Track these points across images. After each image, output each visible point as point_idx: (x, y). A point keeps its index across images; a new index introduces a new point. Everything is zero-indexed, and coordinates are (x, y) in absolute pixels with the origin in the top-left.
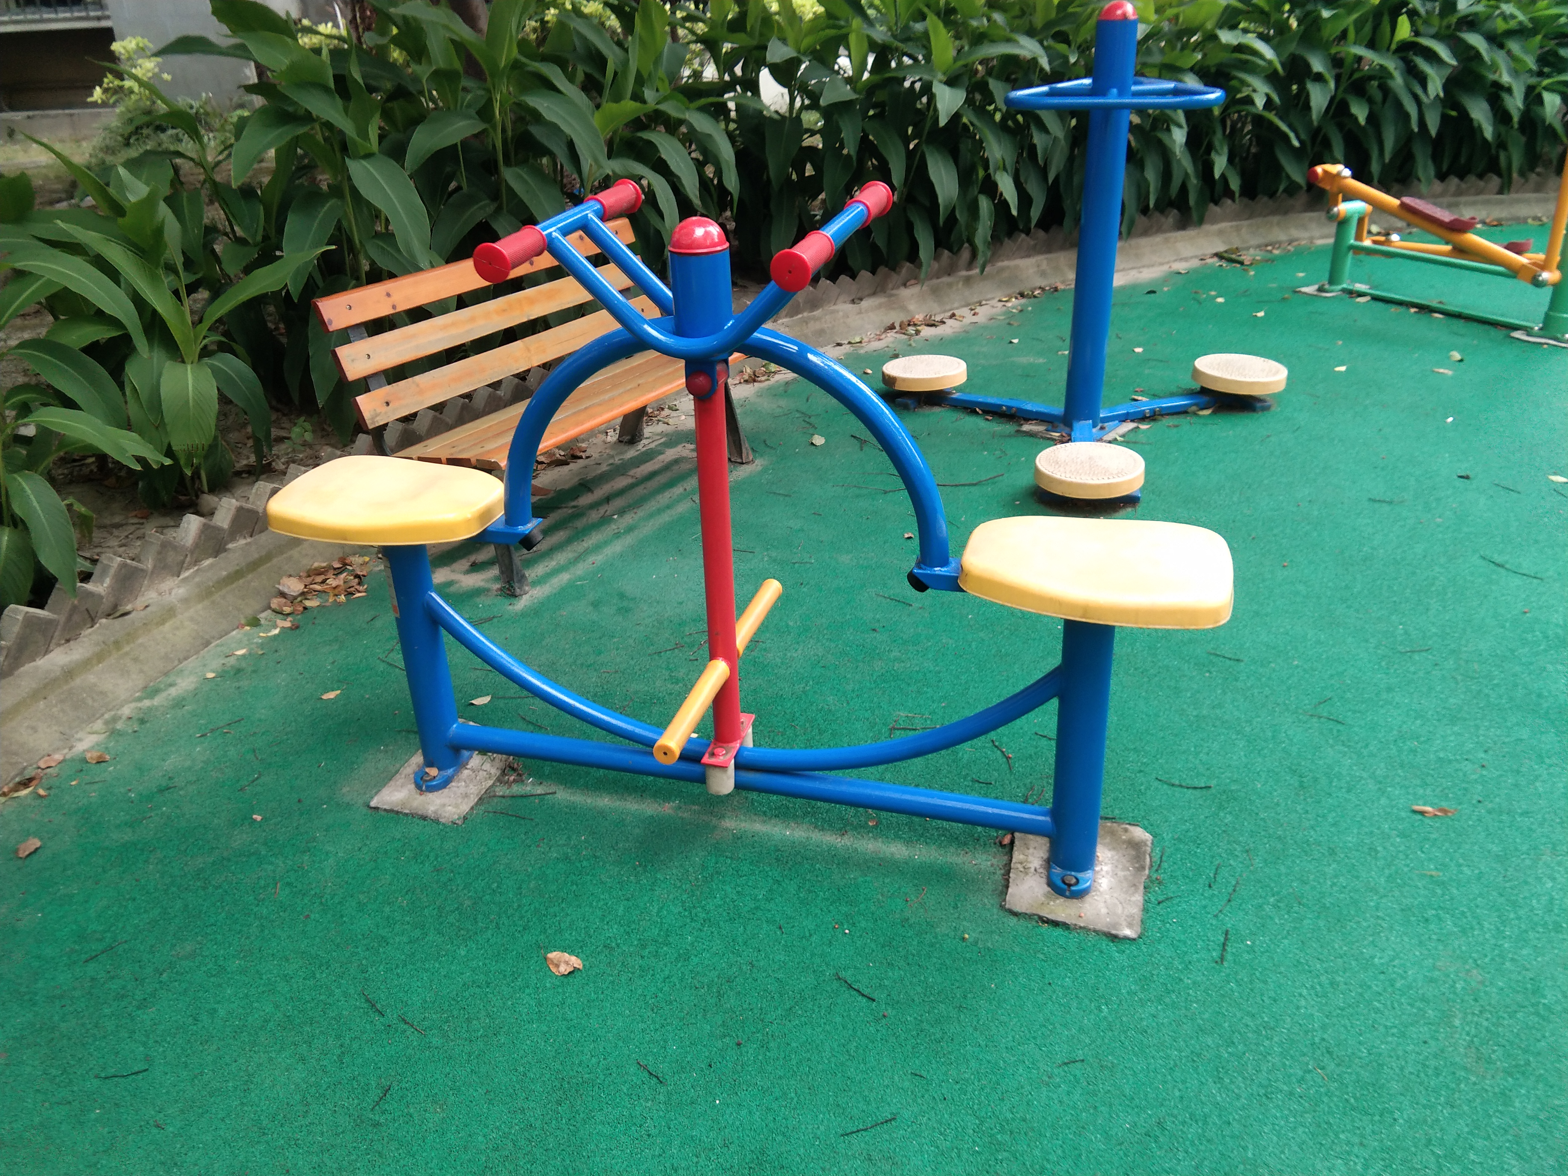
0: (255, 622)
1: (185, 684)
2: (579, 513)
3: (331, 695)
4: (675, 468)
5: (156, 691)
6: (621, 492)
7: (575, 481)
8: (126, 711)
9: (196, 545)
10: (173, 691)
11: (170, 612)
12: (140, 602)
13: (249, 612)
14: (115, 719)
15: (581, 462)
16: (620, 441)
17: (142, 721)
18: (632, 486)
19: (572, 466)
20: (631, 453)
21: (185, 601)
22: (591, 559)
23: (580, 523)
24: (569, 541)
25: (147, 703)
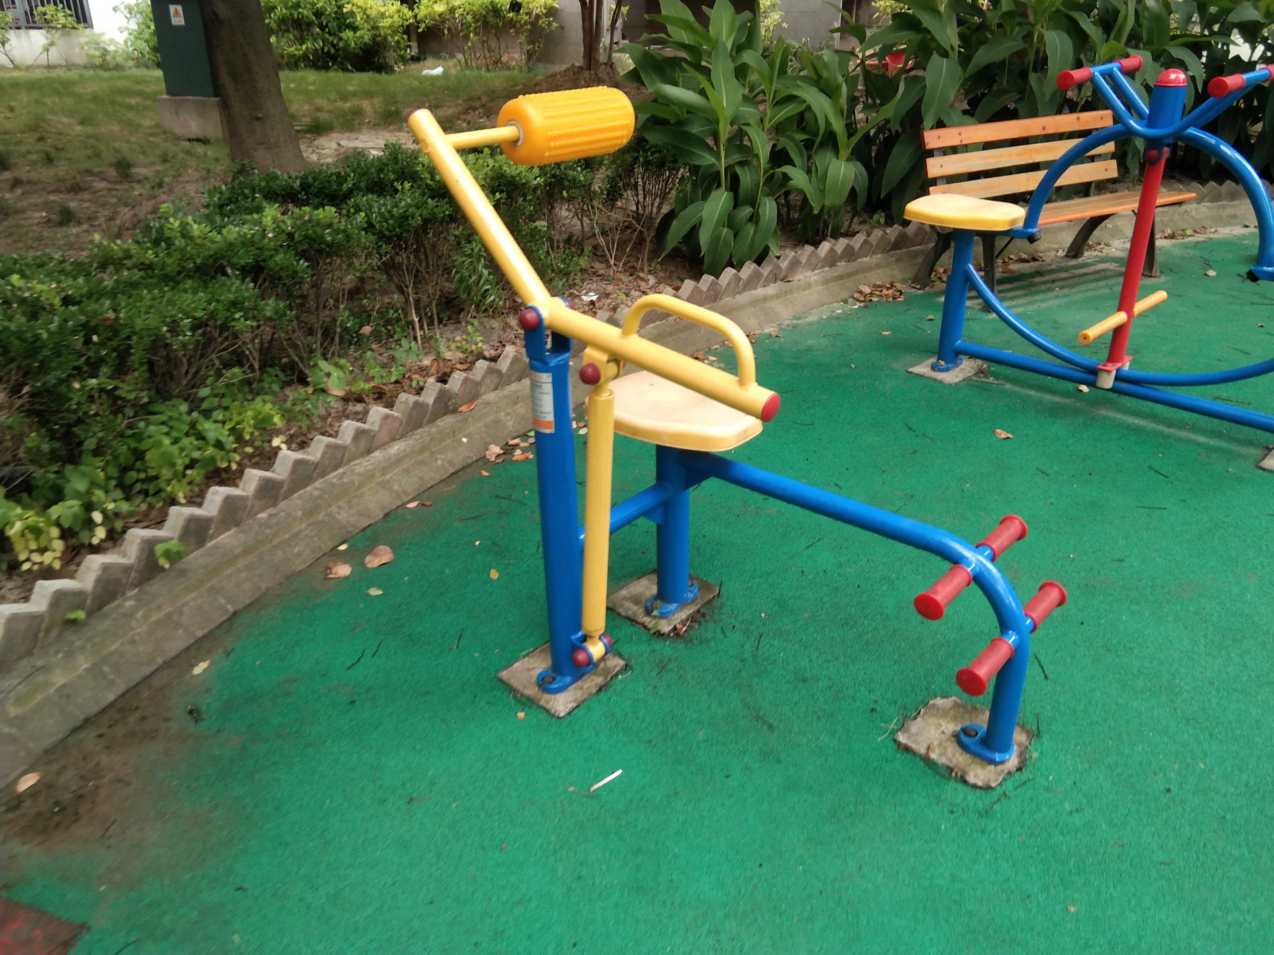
0: (846, 302)
1: (812, 318)
2: (1035, 285)
3: (887, 333)
4: (1103, 273)
5: (799, 319)
6: (1063, 279)
7: (1033, 270)
8: (786, 323)
9: (825, 258)
10: (807, 320)
11: (808, 286)
12: (796, 278)
13: (843, 297)
14: (781, 324)
15: (1037, 263)
16: (1066, 256)
17: (794, 327)
18: (1071, 278)
19: (1032, 264)
20: (1073, 262)
21: (817, 282)
22: (1038, 305)
23: (1033, 289)
24: (1025, 295)
25: (795, 322)
